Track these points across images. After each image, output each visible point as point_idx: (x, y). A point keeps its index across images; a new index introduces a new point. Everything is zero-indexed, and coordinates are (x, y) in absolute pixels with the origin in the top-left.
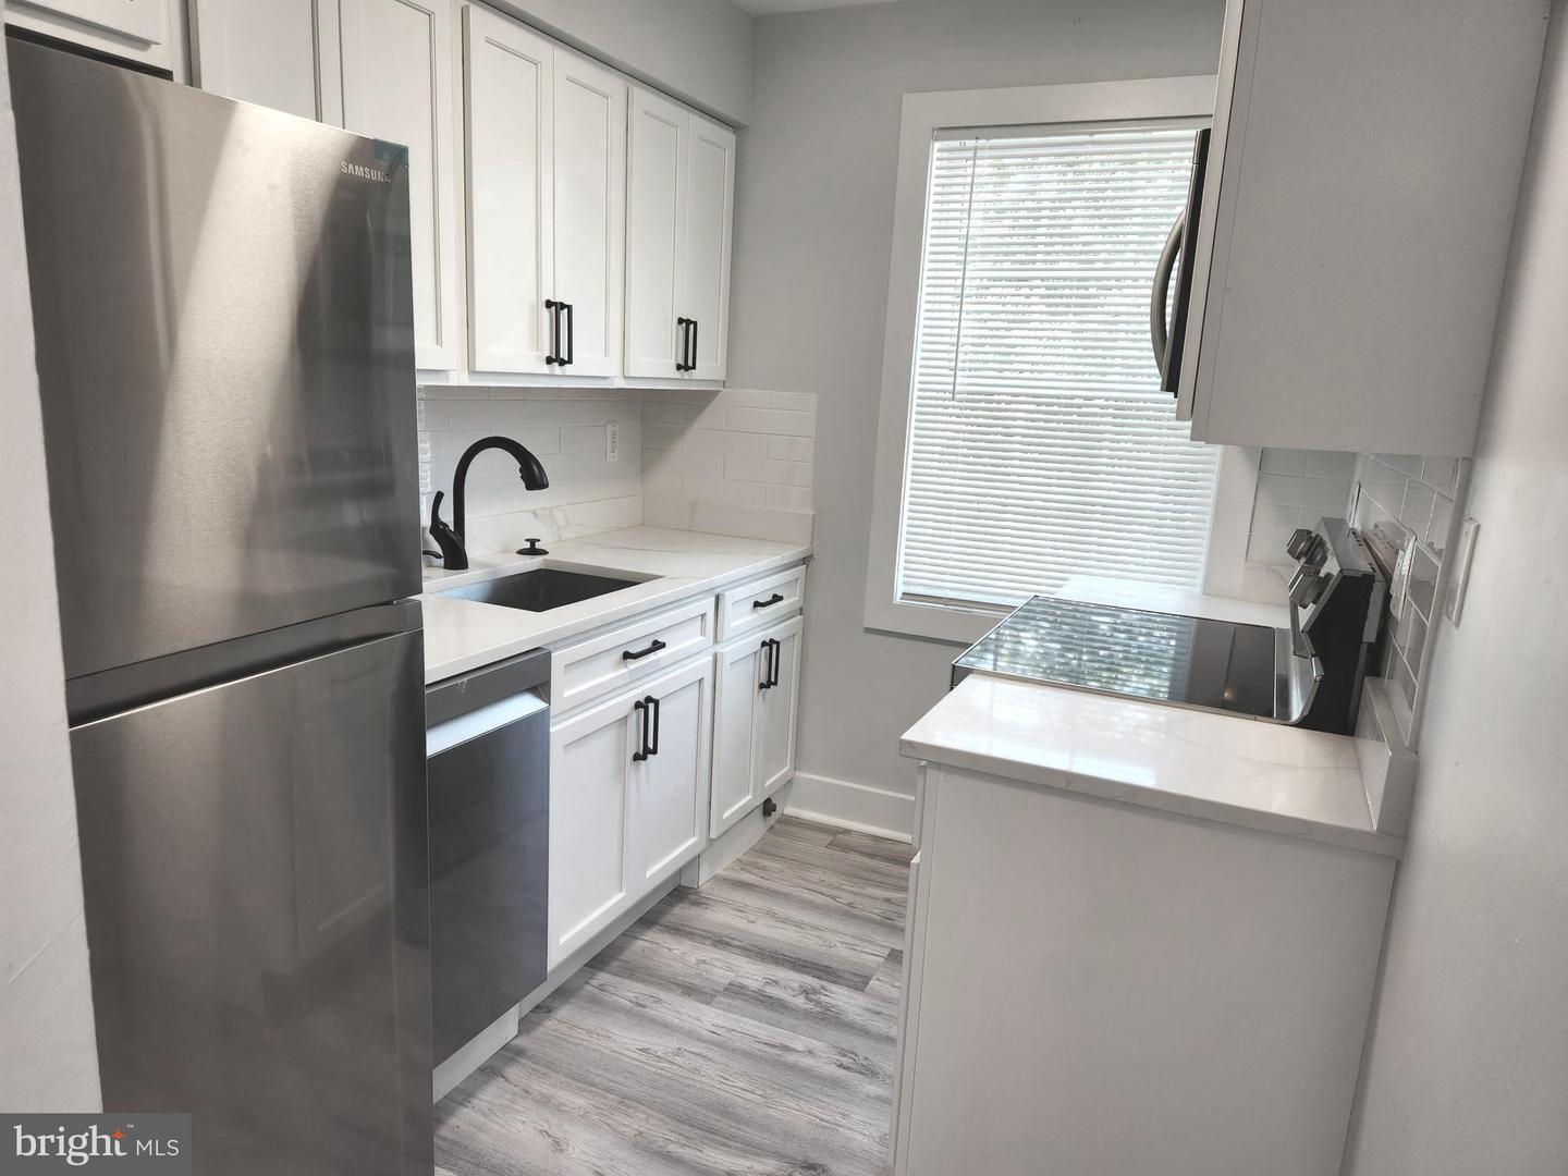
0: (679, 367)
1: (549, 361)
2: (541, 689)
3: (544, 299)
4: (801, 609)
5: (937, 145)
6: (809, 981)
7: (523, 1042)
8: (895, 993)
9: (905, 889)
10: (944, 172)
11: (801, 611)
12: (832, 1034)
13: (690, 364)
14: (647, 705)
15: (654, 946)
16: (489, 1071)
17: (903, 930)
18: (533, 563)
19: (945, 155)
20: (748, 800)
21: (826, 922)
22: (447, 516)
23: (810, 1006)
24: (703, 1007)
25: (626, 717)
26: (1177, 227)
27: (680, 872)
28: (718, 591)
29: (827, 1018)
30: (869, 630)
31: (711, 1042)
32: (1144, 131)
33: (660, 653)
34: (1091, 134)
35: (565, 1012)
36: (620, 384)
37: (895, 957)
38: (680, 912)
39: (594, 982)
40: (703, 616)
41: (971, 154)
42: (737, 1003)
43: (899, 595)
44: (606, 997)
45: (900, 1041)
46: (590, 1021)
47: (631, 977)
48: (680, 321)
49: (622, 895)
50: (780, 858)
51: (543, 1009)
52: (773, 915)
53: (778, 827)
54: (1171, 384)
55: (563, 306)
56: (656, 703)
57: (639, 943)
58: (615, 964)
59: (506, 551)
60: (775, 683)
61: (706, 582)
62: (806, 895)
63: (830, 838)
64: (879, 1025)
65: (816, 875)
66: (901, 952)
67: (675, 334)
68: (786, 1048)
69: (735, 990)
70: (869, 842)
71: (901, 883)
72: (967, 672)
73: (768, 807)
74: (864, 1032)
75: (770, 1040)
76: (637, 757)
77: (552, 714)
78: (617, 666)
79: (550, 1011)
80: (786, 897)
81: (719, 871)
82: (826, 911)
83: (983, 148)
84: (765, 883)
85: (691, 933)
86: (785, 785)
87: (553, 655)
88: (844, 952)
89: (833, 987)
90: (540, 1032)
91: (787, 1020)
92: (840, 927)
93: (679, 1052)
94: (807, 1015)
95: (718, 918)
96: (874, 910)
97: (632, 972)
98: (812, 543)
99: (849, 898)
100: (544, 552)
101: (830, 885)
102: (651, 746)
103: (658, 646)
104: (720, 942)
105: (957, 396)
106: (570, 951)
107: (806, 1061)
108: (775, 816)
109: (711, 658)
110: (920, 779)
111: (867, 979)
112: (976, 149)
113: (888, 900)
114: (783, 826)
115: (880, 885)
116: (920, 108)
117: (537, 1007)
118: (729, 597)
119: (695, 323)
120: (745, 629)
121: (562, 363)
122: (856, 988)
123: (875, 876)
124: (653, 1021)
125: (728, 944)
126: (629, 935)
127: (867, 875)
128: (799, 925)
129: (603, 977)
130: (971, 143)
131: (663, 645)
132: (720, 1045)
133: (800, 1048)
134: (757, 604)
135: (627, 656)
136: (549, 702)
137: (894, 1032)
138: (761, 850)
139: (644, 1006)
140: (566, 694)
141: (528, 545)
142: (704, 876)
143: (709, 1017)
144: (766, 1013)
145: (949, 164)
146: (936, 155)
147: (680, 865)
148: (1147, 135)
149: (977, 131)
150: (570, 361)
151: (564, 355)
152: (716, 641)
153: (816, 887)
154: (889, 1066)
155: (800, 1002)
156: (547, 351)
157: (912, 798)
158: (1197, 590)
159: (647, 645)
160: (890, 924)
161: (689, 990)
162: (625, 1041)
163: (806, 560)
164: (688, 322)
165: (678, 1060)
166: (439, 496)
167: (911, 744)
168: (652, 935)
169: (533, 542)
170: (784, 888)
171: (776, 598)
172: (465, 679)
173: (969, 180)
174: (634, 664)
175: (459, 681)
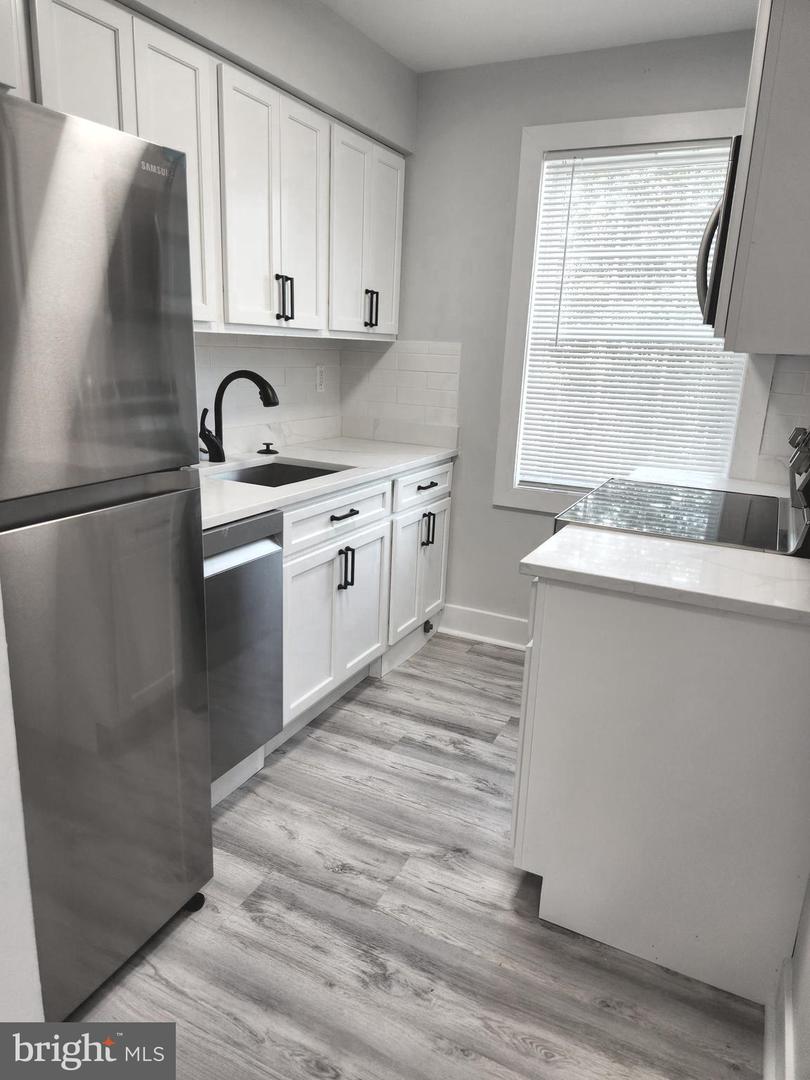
0: (366, 324)
1: (278, 317)
2: (276, 537)
3: (274, 274)
4: (450, 493)
5: (546, 164)
6: (456, 736)
7: (267, 772)
8: (514, 744)
9: (521, 680)
10: (551, 183)
11: (449, 494)
12: (471, 769)
13: (374, 322)
14: (347, 552)
15: (352, 714)
16: (246, 789)
17: (519, 705)
18: (268, 459)
19: (552, 170)
20: (414, 621)
21: (467, 700)
22: (210, 425)
23: (457, 752)
24: (386, 752)
25: (333, 560)
26: (716, 211)
27: (369, 667)
28: (393, 478)
29: (468, 759)
30: (496, 507)
31: (392, 773)
32: (694, 149)
33: (355, 518)
34: (656, 152)
35: (294, 753)
36: (326, 335)
37: (514, 722)
38: (369, 693)
39: (314, 736)
40: (384, 494)
41: (570, 169)
42: (408, 749)
43: (518, 482)
44: (320, 744)
45: (518, 774)
46: (312, 760)
47: (338, 733)
48: (367, 292)
49: (331, 679)
50: (436, 659)
51: (280, 752)
52: (432, 696)
53: (434, 640)
54: (710, 319)
55: (287, 279)
56: (353, 551)
57: (343, 712)
58: (327, 724)
59: (250, 451)
60: (432, 543)
61: (385, 471)
62: (453, 683)
63: (470, 647)
64: (503, 764)
65: (461, 670)
66: (518, 719)
67: (363, 301)
68: (440, 777)
69: (407, 742)
70: (496, 650)
71: (518, 676)
72: (565, 523)
73: (427, 627)
74: (494, 769)
75: (429, 772)
76: (340, 587)
77: (284, 554)
78: (326, 526)
79: (284, 753)
80: (440, 684)
81: (395, 667)
82: (468, 693)
83: (579, 165)
84: (425, 675)
85: (376, 706)
86: (438, 613)
87: (284, 515)
88: (479, 719)
89: (472, 740)
90: (279, 765)
91: (441, 760)
92: (476, 703)
93: (370, 778)
94: (455, 757)
95: (395, 696)
96: (500, 692)
97: (337, 729)
98: (457, 447)
99: (483, 685)
100: (275, 452)
101: (469, 677)
102: (349, 580)
103: (353, 513)
104: (396, 711)
105: (559, 343)
106: (298, 713)
107: (454, 785)
108: (432, 632)
109: (389, 523)
110: (533, 590)
111: (495, 735)
112: (574, 166)
113: (509, 687)
114: (438, 640)
115: (503, 677)
116: (534, 138)
117: (276, 750)
118: (402, 481)
119: (377, 293)
120: (412, 506)
121: (287, 319)
122: (487, 741)
123: (500, 672)
124: (353, 759)
125: (401, 713)
126: (336, 707)
127: (494, 670)
128: (449, 702)
129: (319, 733)
130: (570, 161)
131: (357, 512)
132: (397, 775)
133: (450, 777)
134: (420, 488)
135: (333, 518)
136: (282, 546)
137: (513, 768)
138: (423, 654)
139: (346, 751)
140: (293, 542)
141: (265, 447)
142: (386, 669)
143: (389, 758)
144: (428, 756)
145: (555, 177)
146: (546, 170)
147: (368, 662)
148: (696, 152)
149: (576, 152)
150: (292, 318)
151: (288, 313)
152: (392, 512)
153: (460, 678)
154: (511, 790)
155: (451, 749)
156: (277, 310)
157: (526, 621)
158: (725, 475)
159: (346, 511)
160: (510, 701)
161: (376, 741)
162: (332, 771)
163: (453, 459)
164: (372, 293)
165: (370, 783)
166: (205, 411)
167: (527, 566)
168: (350, 707)
169: (268, 445)
170: (438, 679)
171: (433, 484)
172: (227, 527)
173: (568, 200)
174: (338, 525)
175: (223, 529)
